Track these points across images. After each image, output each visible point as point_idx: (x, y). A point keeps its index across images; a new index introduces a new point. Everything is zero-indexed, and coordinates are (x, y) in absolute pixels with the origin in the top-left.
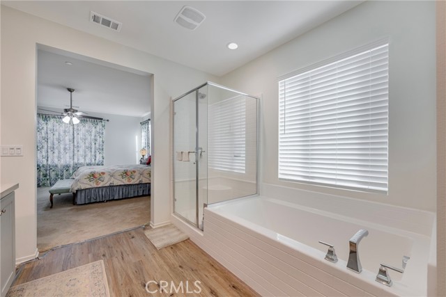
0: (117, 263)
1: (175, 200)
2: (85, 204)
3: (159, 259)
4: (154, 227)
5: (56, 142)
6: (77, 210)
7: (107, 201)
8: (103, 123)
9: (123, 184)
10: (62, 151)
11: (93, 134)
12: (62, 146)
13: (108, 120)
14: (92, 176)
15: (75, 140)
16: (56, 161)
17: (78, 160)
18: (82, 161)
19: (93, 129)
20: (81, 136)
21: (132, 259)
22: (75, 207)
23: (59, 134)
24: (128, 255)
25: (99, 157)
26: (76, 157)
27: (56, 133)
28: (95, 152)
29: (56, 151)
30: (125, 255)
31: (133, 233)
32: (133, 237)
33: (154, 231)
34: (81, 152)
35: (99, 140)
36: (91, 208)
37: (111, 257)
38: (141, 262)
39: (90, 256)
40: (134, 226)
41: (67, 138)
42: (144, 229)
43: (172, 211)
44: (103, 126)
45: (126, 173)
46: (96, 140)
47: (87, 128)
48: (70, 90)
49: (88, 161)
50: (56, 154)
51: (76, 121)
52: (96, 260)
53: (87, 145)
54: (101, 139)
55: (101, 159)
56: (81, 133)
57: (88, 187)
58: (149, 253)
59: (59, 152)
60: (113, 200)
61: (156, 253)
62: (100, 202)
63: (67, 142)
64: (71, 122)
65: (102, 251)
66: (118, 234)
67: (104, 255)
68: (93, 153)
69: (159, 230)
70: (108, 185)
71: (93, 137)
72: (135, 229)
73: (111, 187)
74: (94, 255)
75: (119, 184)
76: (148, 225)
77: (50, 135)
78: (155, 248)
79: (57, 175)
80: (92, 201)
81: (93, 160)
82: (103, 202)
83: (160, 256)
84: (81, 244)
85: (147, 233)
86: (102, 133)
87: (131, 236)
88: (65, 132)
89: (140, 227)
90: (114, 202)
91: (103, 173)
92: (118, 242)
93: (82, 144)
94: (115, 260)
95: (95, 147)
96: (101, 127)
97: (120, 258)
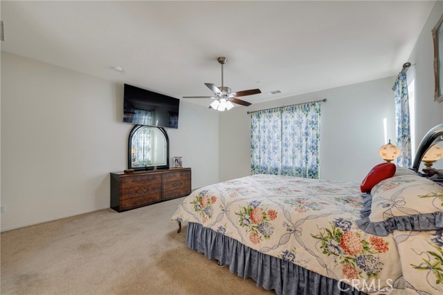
5: (266, 141)
8: (317, 106)
10: (271, 150)
11: (304, 125)
12: (271, 145)
13: (324, 101)
14: (201, 199)
15: (284, 136)
17: (287, 162)
18: (291, 164)
19: (304, 118)
20: (289, 130)
23: (269, 131)
25: (311, 159)
26: (284, 159)
27: (267, 130)
28: (307, 152)
29: (267, 151)
34: (290, 153)
35: (312, 133)
41: (276, 135)
44: (318, 111)
46: (307, 134)
47: (296, 118)
48: (221, 61)
49: (298, 165)
50: (266, 155)
53: (296, 142)
54: (315, 132)
55: (315, 163)
56: (289, 126)
63: (276, 140)
68: (304, 154)
71: (303, 130)
75: (233, 236)
77: (262, 133)
86: (317, 123)
88: (274, 127)
91: (214, 199)
93: (291, 142)
95: (307, 144)
96: (314, 113)
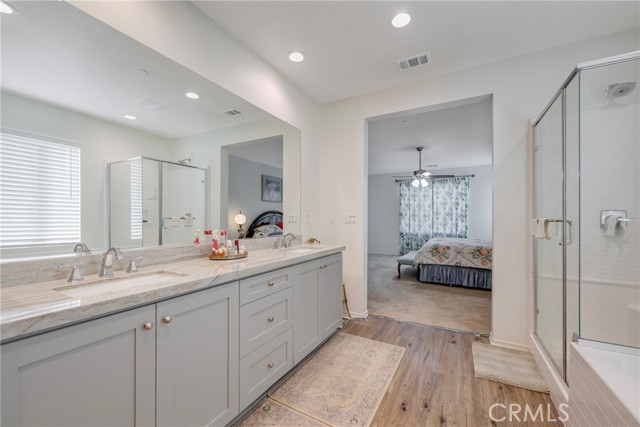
0: (417, 360)
1: (537, 311)
2: (427, 282)
3: (468, 388)
4: (493, 344)
5: (417, 209)
6: (418, 287)
7: (453, 286)
8: (467, 180)
9: (473, 266)
10: (422, 218)
11: (454, 196)
12: (422, 213)
13: (473, 176)
14: (436, 249)
15: (435, 205)
16: (417, 230)
17: (438, 229)
18: (441, 231)
19: (455, 190)
20: (440, 200)
21: (434, 365)
22: (417, 283)
23: (420, 200)
24: (434, 359)
25: (461, 226)
26: (435, 226)
27: (417, 199)
28: (457, 220)
29: (417, 219)
30: (430, 357)
31: (458, 338)
32: (454, 342)
33: (488, 349)
34: (441, 220)
35: (462, 204)
36: (430, 289)
37: (416, 351)
38: (442, 376)
39: (399, 338)
40: (464, 329)
41: (427, 203)
42: (477, 339)
43: (532, 330)
44: (467, 184)
45: (479, 251)
46: (457, 204)
47: (447, 189)
48: (419, 149)
49: (448, 231)
50: (417, 222)
51: (425, 183)
52: (400, 345)
53: (447, 210)
54: (464, 203)
55: (464, 229)
56: (440, 196)
57: (430, 262)
58: (459, 373)
59: (420, 220)
60: (460, 286)
61: (469, 379)
62: (443, 284)
63: (427, 208)
64: (420, 185)
65: (412, 339)
66: (439, 329)
67: (410, 345)
68: (454, 221)
69: (497, 351)
70: (453, 264)
71: (454, 200)
72: (464, 334)
73: (458, 267)
74: (402, 339)
75: (468, 265)
76: (486, 337)
77: (412, 201)
78: (473, 372)
79: (418, 245)
80: (435, 281)
81: (454, 230)
82: (448, 285)
83: (473, 386)
84: (400, 323)
85: (476, 347)
86: (466, 195)
87: (452, 340)
88: (425, 196)
89: (471, 334)
90: (461, 290)
91: (448, 248)
92: (433, 339)
93: (442, 210)
94: (417, 356)
95: (457, 213)
96: (464, 186)
97: (423, 357)
